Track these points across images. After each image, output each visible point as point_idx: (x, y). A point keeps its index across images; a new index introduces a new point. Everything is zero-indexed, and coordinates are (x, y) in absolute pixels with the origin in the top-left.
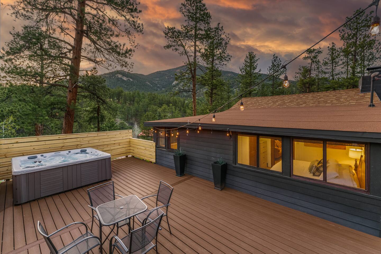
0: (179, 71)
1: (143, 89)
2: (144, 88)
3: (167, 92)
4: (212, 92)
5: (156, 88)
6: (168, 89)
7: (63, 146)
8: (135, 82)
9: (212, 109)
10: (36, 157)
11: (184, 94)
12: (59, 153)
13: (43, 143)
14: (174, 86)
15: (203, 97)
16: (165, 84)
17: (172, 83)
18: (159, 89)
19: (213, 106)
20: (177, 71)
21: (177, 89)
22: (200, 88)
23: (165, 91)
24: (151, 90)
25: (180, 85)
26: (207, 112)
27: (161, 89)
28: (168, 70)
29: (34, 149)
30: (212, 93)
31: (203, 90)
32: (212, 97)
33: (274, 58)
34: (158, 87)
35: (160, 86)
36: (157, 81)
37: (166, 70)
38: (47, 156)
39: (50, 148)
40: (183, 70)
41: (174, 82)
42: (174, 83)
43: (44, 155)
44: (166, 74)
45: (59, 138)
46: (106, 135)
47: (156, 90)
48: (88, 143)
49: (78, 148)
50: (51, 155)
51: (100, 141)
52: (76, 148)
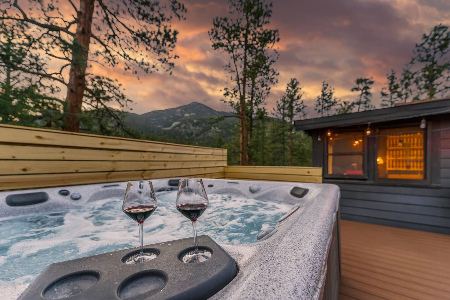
7: (111, 169)
10: (43, 198)
12: (117, 188)
13: (55, 153)
20: (177, 111)
22: (205, 131)
28: (166, 110)
29: (25, 170)
31: (208, 133)
33: (324, 85)
38: (83, 195)
39: (77, 172)
40: (184, 110)
43: (73, 190)
44: (165, 115)
45: (102, 144)
48: (163, 167)
49: (145, 178)
50: (95, 191)
51: (184, 167)
52: (141, 178)
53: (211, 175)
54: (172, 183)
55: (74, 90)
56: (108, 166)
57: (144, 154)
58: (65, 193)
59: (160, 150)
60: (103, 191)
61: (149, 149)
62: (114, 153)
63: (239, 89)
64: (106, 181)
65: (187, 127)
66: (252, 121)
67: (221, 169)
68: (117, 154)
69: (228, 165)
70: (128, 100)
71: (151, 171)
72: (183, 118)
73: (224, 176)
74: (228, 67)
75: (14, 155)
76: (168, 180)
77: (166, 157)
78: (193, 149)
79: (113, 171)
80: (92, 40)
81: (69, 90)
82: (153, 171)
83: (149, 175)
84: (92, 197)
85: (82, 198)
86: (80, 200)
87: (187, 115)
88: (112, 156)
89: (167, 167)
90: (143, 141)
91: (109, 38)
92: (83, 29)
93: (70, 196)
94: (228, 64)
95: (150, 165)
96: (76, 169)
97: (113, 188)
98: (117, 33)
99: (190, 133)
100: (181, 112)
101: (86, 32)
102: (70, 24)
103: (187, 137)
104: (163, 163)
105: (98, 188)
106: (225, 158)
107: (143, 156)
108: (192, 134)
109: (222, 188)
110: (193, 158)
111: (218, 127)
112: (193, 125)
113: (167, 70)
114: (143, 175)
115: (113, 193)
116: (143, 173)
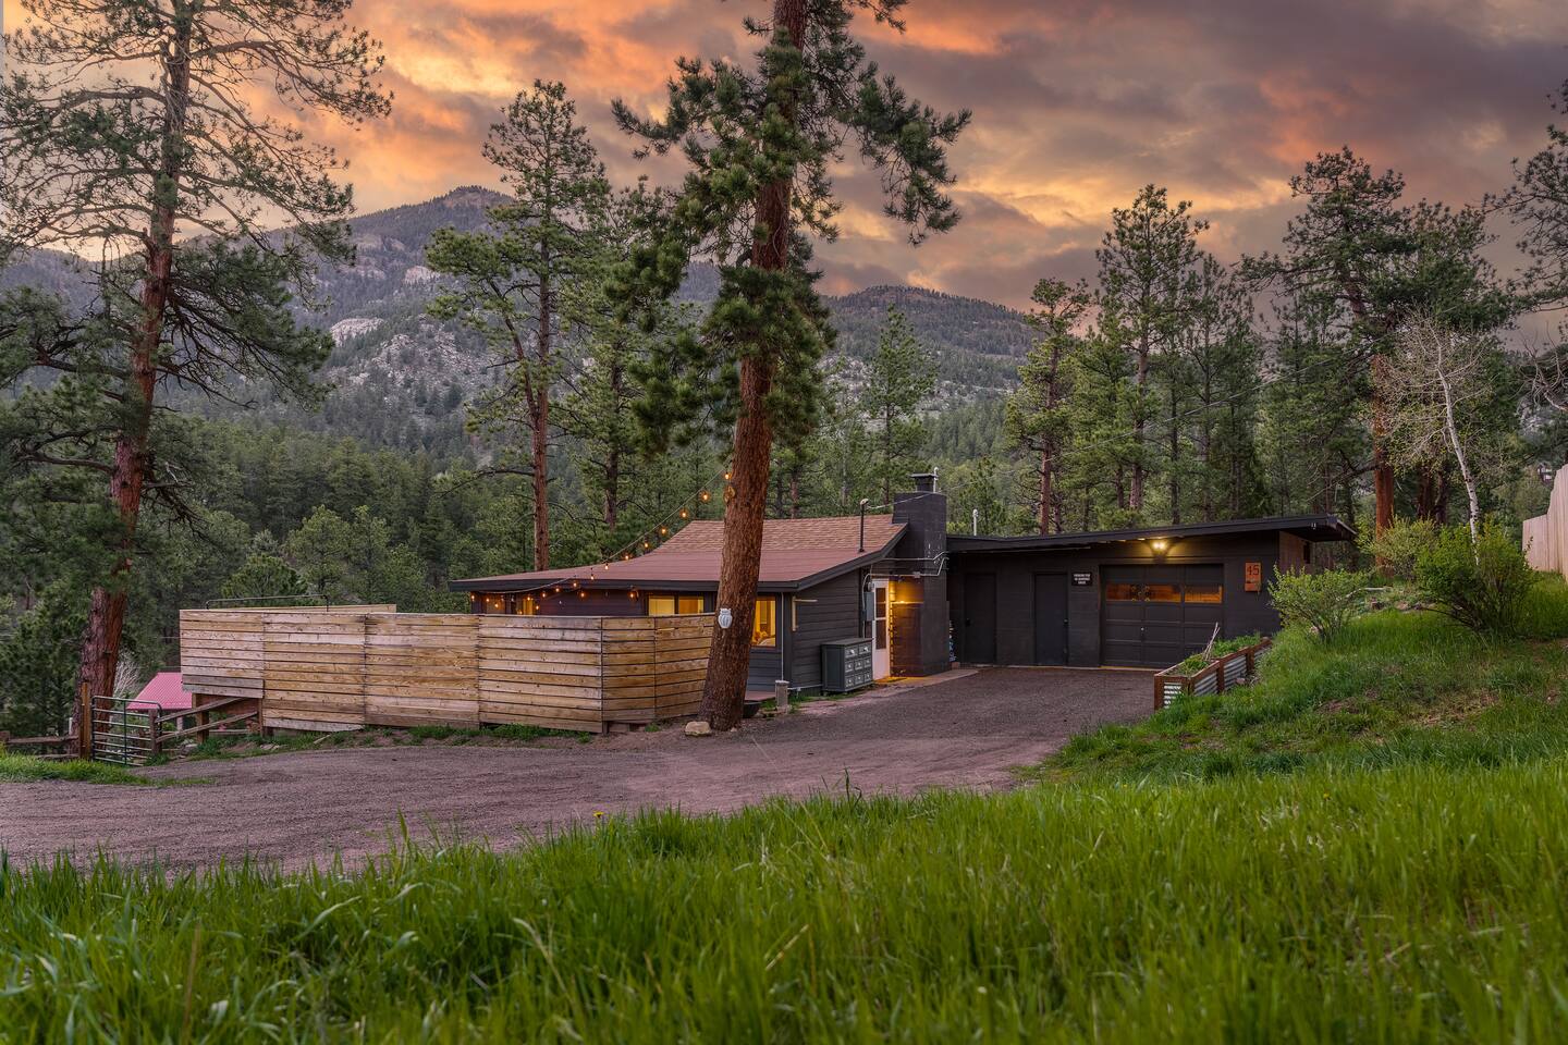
4: (615, 467)
9: (613, 544)
11: (414, 417)
19: (619, 529)
21: (358, 380)
25: (384, 353)
26: (591, 556)
30: (612, 473)
32: (612, 488)
40: (403, 240)
65: (423, 351)
72: (398, 296)
87: (423, 273)
99: (444, 392)
100: (384, 257)
103: (423, 423)
108: (454, 399)
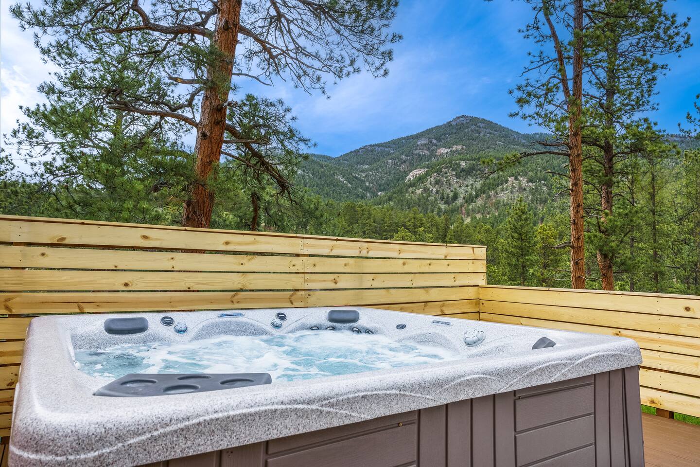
0: (424, 141)
1: (327, 194)
2: (331, 192)
3: (392, 200)
5: (361, 190)
6: (394, 193)
7: (239, 287)
8: (309, 176)
10: (140, 328)
11: (440, 205)
12: (239, 319)
14: (412, 185)
15: (497, 214)
16: (385, 179)
17: (406, 176)
18: (368, 194)
20: (419, 143)
21: (419, 192)
22: (489, 189)
23: (385, 199)
24: (347, 197)
25: (429, 181)
27: (375, 195)
29: (126, 285)
31: (497, 194)
34: (367, 189)
35: (371, 185)
36: (363, 171)
37: (389, 142)
38: (190, 326)
39: (189, 290)
40: (436, 139)
41: (411, 174)
42: (410, 177)
43: (178, 318)
44: (389, 154)
45: (227, 243)
46: (395, 255)
47: (362, 198)
48: (333, 286)
49: (296, 304)
50: (206, 322)
51: (376, 284)
52: (289, 305)
53: (443, 305)
54: (335, 316)
55: (208, 134)
56: (235, 281)
57: (295, 260)
58: (168, 322)
59: (326, 252)
60: (218, 323)
61: (305, 249)
62: (244, 259)
63: (564, 80)
64: (230, 306)
65: (443, 179)
66: (611, 160)
67: (471, 293)
68: (250, 260)
69: (488, 283)
70: (300, 139)
71: (307, 292)
72: (434, 160)
73: (477, 310)
74: (532, 31)
75: (116, 264)
76: (329, 310)
77: (338, 265)
78: (397, 247)
79: (241, 290)
80: (240, 37)
81: (200, 135)
82: (311, 293)
83: (303, 299)
84: (202, 330)
85: (188, 331)
86: (185, 334)
87: (443, 150)
88: (242, 264)
89: (340, 285)
90: (295, 235)
91: (271, 23)
92: (227, 22)
93: (173, 326)
94: (531, 22)
95: (306, 281)
96: (188, 285)
97: (233, 319)
98: (283, 10)
99: (451, 195)
100: (429, 146)
101: (231, 26)
102: (208, 15)
103: (443, 207)
104: (332, 277)
105: (212, 317)
106: (482, 267)
107: (293, 263)
108: (455, 197)
109: (419, 332)
110: (397, 266)
111: (525, 174)
112: (458, 176)
113: (378, 68)
114: (292, 299)
115: (232, 327)
116: (292, 295)
